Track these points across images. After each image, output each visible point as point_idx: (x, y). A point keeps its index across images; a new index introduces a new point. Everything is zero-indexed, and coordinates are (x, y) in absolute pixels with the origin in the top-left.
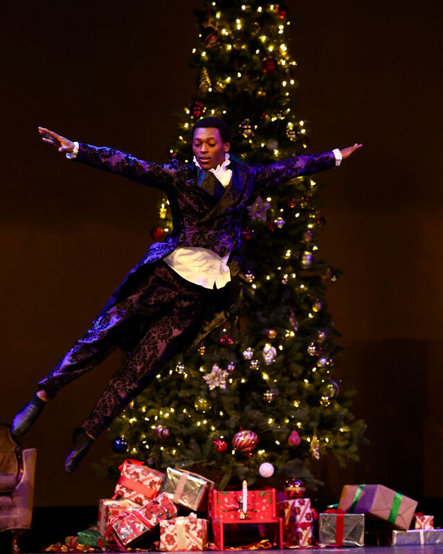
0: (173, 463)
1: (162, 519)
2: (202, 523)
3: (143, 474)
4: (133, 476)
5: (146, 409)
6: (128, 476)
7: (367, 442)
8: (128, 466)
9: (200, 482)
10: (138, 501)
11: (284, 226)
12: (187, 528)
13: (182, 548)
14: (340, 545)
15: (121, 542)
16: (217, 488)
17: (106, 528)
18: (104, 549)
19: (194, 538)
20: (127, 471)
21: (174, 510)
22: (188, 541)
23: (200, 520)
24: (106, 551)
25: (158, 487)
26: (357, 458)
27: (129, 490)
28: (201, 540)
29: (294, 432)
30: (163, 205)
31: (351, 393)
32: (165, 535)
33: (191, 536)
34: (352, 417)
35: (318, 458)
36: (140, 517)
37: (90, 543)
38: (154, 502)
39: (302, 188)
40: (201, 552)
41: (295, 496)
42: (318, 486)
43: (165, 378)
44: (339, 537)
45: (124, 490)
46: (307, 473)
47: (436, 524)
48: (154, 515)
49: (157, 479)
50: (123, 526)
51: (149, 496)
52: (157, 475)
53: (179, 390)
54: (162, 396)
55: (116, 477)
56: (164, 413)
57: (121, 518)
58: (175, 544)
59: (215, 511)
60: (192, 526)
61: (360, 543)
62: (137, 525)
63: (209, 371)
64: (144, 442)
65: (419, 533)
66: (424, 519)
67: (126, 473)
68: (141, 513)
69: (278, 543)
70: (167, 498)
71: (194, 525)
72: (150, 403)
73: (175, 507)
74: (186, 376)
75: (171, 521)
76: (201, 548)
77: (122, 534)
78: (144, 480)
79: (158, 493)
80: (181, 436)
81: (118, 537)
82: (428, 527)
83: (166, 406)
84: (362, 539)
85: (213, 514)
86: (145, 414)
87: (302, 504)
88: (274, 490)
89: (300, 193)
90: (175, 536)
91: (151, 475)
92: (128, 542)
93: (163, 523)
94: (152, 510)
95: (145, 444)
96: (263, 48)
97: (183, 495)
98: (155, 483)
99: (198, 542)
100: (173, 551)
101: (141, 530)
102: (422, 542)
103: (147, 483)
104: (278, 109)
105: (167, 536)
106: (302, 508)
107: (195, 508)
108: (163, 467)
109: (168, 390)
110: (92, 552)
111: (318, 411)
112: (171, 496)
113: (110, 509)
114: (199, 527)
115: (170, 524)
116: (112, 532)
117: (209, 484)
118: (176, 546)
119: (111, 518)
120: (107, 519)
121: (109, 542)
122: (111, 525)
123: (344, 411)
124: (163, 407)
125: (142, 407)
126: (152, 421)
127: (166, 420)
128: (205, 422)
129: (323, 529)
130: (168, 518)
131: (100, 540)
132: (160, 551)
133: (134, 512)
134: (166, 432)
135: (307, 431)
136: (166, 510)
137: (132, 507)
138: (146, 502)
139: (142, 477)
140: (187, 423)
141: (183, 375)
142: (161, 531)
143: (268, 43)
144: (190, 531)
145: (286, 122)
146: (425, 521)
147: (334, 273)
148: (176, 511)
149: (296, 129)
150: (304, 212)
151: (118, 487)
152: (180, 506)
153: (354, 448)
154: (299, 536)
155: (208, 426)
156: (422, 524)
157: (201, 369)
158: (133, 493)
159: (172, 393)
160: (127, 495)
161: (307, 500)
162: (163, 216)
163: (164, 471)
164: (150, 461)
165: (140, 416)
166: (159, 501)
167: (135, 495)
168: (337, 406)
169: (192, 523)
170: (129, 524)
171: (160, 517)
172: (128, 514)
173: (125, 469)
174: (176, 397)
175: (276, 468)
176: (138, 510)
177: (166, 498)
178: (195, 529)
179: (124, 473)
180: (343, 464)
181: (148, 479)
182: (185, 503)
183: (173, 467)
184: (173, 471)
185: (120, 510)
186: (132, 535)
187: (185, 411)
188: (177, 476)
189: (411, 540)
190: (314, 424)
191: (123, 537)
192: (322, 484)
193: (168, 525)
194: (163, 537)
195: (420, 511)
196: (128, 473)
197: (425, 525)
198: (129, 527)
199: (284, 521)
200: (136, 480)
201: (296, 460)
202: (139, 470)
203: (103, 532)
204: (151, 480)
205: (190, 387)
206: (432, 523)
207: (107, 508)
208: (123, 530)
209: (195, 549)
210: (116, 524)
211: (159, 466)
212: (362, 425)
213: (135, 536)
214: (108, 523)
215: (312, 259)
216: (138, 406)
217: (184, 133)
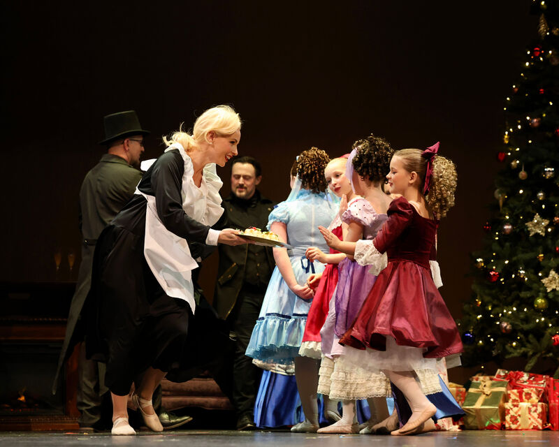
2: (542, 407)
5: (492, 308)
12: (529, 410)
13: (524, 428)
19: (535, 419)
22: (530, 422)
23: (540, 403)
28: (540, 421)
30: (507, 133)
32: (510, 416)
33: (533, 417)
40: (540, 432)
43: (507, 281)
53: (520, 291)
54: (505, 296)
56: (508, 311)
58: (518, 424)
59: (552, 397)
60: (533, 409)
63: (547, 275)
64: (489, 336)
71: (535, 408)
72: (495, 302)
74: (526, 279)
75: (515, 403)
76: (541, 428)
80: (522, 331)
83: (510, 305)
85: (550, 399)
86: (490, 312)
90: (518, 417)
95: (490, 338)
99: (538, 422)
100: (516, 430)
105: (512, 417)
109: (511, 291)
114: (540, 410)
115: (515, 406)
118: (520, 425)
124: (507, 306)
125: (488, 306)
126: (497, 318)
127: (509, 317)
128: (543, 319)
134: (509, 328)
140: (528, 319)
141: (524, 279)
142: (506, 412)
144: (532, 413)
155: (546, 323)
157: (540, 274)
159: (514, 293)
162: (506, 142)
165: (486, 314)
169: (533, 406)
174: (518, 297)
178: (535, 411)
187: (525, 310)
193: (512, 407)
194: (508, 418)
205: (529, 289)
209: (535, 428)
216: (484, 305)
217: (525, 70)
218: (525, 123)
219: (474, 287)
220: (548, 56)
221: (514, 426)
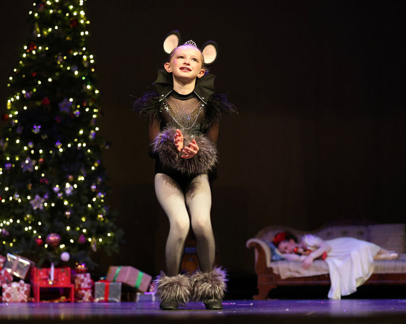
0: (11, 251)
1: (4, 283)
9: (27, 263)
11: (80, 116)
12: (18, 289)
13: (15, 301)
14: (106, 301)
16: (36, 266)
19: (22, 295)
22: (19, 297)
23: (26, 284)
25: (2, 265)
26: (117, 251)
28: (26, 296)
29: (82, 236)
30: (9, 101)
31: (115, 214)
33: (21, 293)
34: (116, 227)
35: (95, 251)
39: (90, 94)
40: (26, 303)
41: (81, 272)
43: (7, 202)
44: (106, 296)
46: (88, 259)
52: (1, 258)
53: (16, 209)
54: (5, 212)
56: (7, 222)
58: (11, 298)
60: (21, 288)
61: (118, 300)
63: (33, 198)
65: (151, 295)
69: (71, 298)
73: (11, 277)
75: (9, 284)
76: (26, 301)
79: (2, 269)
80: (16, 235)
83: (8, 218)
84: (119, 297)
85: (34, 281)
87: (85, 276)
88: (69, 268)
89: (90, 97)
90: (11, 294)
93: (5, 286)
96: (71, 12)
97: (16, 269)
99: (24, 297)
100: (9, 302)
102: (154, 300)
104: (78, 49)
105: (7, 293)
106: (85, 279)
107: (23, 277)
108: (4, 253)
109: (9, 209)
111: (96, 223)
112: (9, 271)
114: (26, 288)
115: (9, 286)
117: (31, 264)
123: (111, 224)
124: (6, 218)
127: (7, 226)
128: (30, 228)
129: (97, 292)
132: (2, 302)
134: (7, 233)
135: (89, 235)
136: (6, 279)
140: (20, 228)
141: (18, 201)
142: (3, 290)
143: (74, 10)
144: (20, 291)
145: (82, 55)
147: (107, 144)
148: (12, 279)
149: (89, 59)
150: (91, 109)
152: (14, 277)
153: (116, 245)
154: (83, 295)
155: (32, 230)
157: (29, 197)
159: (11, 211)
161: (88, 275)
162: (9, 107)
163: (5, 255)
166: (2, 273)
168: (107, 221)
169: (21, 286)
174: (14, 213)
175: (71, 256)
177: (6, 272)
178: (23, 289)
180: (109, 254)
182: (17, 275)
183: (11, 253)
184: (10, 255)
187: (18, 221)
188: (13, 259)
189: (147, 298)
190: (94, 231)
193: (7, 287)
194: (4, 294)
199: (75, 287)
201: (83, 252)
205: (22, 208)
209: (23, 301)
212: (121, 232)
215: (95, 135)
217: (23, 59)
218: (22, 96)
220: (39, 51)
221: (8, 300)
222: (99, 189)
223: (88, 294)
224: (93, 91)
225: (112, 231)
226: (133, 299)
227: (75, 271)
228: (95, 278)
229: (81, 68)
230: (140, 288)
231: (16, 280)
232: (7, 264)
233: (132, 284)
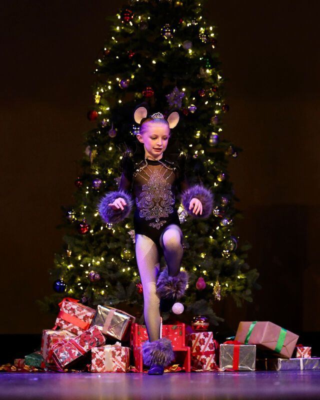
0: (103, 301)
1: (94, 346)
2: (126, 350)
3: (78, 310)
4: (70, 312)
5: (82, 258)
6: (66, 312)
7: (259, 287)
8: (66, 304)
9: (124, 317)
10: (74, 332)
11: (196, 111)
12: (114, 354)
13: (109, 370)
14: (236, 370)
15: (60, 364)
16: (137, 322)
17: (48, 353)
18: (46, 370)
19: (119, 362)
20: (65, 307)
21: (103, 340)
22: (114, 365)
23: (124, 348)
24: (48, 371)
25: (90, 320)
26: (251, 300)
27: (67, 323)
28: (124, 364)
29: (201, 278)
30: (98, 93)
31: (247, 247)
32: (95, 359)
33: (117, 360)
34: (247, 267)
35: (219, 299)
36: (75, 344)
37: (35, 365)
38: (87, 332)
39: (210, 80)
40: (124, 374)
41: (201, 330)
42: (220, 322)
43: (97, 233)
44: (236, 363)
45: (62, 322)
46: (210, 311)
47: (312, 354)
48: (87, 343)
49: (90, 314)
50: (62, 351)
51: (83, 327)
52: (89, 311)
53: (108, 242)
54: (94, 247)
55: (57, 312)
56: (96, 261)
57: (60, 345)
58: (103, 367)
59: (136, 341)
61: (252, 368)
62: (73, 351)
64: (79, 284)
65: (299, 361)
66: (304, 349)
67: (64, 309)
68: (76, 341)
69: (187, 367)
70: (98, 330)
71: (119, 352)
72: (84, 253)
73: (103, 337)
74: (114, 231)
75: (101, 348)
76: (124, 370)
77: (61, 358)
78: (79, 315)
79: (90, 326)
80: (110, 280)
81: (57, 361)
82: (307, 356)
83: (98, 255)
84: (254, 365)
85: (134, 343)
86: (80, 262)
87: (206, 336)
88: (184, 325)
89: (209, 85)
90: (103, 361)
91: (85, 311)
92: (65, 364)
93: (94, 350)
94: (85, 339)
95: (80, 286)
97: (110, 327)
98: (88, 317)
99: (122, 365)
100: (101, 372)
101: (76, 355)
102: (302, 368)
103: (81, 317)
104: (192, 16)
105: (98, 360)
106: (207, 340)
107: (120, 338)
108: (94, 304)
109: (100, 242)
110: (37, 372)
111: (220, 261)
112: (100, 328)
113: (52, 338)
114: (123, 353)
115: (100, 350)
116: (52, 356)
117: (131, 319)
118: (105, 368)
119: (52, 345)
120: (48, 346)
121: (50, 364)
122: (52, 351)
123: (242, 262)
124: (96, 256)
125: (78, 256)
126: (86, 267)
127: (97, 267)
128: (129, 269)
129: (222, 357)
130: (98, 346)
131: (42, 362)
132: (91, 372)
133: (70, 340)
134: (97, 276)
135: (212, 278)
136: (97, 340)
137: (69, 336)
138: (80, 333)
139: (77, 313)
140: (115, 269)
141: (112, 231)
142: (92, 356)
144: (116, 356)
145: (198, 27)
146: (304, 351)
147: (234, 151)
148: (105, 340)
149: (207, 33)
150: (212, 100)
151: (58, 320)
152: (107, 336)
153: (249, 292)
154: (203, 362)
155: (131, 272)
156: (302, 353)
157: (127, 226)
158: (70, 325)
159: (102, 245)
160: (65, 326)
161: (210, 333)
162: (97, 101)
163: (95, 308)
164: (83, 299)
165: (77, 263)
166: (91, 332)
167: (71, 327)
168: (235, 258)
169: (117, 350)
170: (66, 350)
171: (91, 345)
172: (66, 342)
173: (63, 305)
174: (106, 248)
175: (185, 307)
176: (74, 339)
177: (96, 330)
178: (119, 355)
179: (63, 309)
180: (239, 304)
181: (83, 314)
182: (112, 334)
183: (102, 305)
184: (102, 308)
185: (59, 339)
186: (69, 359)
187: (113, 260)
188: (105, 312)
189: (293, 366)
190: (217, 272)
191: (62, 360)
192: (223, 320)
193: (98, 351)
194: (94, 361)
195: (301, 343)
196: (66, 309)
197: (305, 354)
198: (66, 352)
199: (192, 350)
200: (73, 315)
201: (202, 301)
202: (75, 307)
203: (45, 355)
204: (84, 315)
205: (117, 240)
206: (310, 353)
207: (49, 336)
208: (61, 355)
209: (119, 371)
210: (56, 350)
211: (91, 303)
212: (255, 273)
213: (72, 360)
214: (50, 349)
215: (218, 138)
216: (74, 255)
217: (116, 34)
218: (115, 85)
219: (66, 239)
220: (137, 22)
221: (99, 369)
222: (224, 213)
223: (210, 360)
224: (214, 77)
225: (244, 271)
226: (272, 367)
227: (191, 329)
228: (219, 338)
229: (197, 44)
230: (283, 352)
231: (111, 341)
232: (97, 319)
233: (271, 345)
